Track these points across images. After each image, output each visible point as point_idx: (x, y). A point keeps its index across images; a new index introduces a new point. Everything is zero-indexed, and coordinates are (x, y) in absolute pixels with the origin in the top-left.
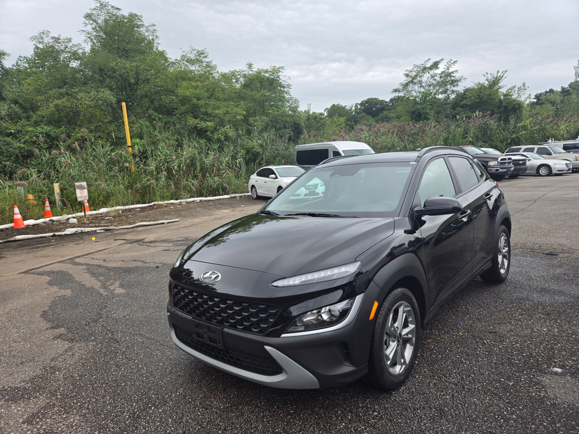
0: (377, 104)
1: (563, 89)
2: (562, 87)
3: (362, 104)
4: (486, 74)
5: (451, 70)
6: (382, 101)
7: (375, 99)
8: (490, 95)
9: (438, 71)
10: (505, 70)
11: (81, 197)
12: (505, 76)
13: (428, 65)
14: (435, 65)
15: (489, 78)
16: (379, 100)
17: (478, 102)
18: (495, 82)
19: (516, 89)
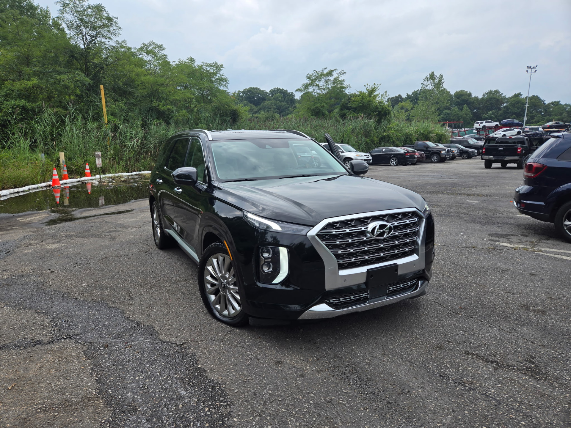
0: (258, 94)
1: (408, 95)
2: (407, 94)
3: (244, 92)
4: (366, 85)
5: (340, 79)
6: (263, 91)
7: (256, 88)
8: (369, 101)
9: (332, 78)
10: (379, 84)
11: (98, 164)
12: (378, 88)
13: (325, 72)
14: (330, 73)
15: (369, 88)
16: (260, 90)
17: (360, 106)
18: (371, 92)
19: (380, 96)
